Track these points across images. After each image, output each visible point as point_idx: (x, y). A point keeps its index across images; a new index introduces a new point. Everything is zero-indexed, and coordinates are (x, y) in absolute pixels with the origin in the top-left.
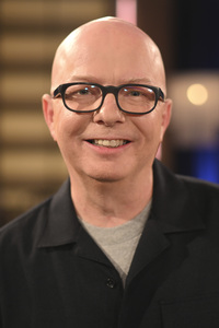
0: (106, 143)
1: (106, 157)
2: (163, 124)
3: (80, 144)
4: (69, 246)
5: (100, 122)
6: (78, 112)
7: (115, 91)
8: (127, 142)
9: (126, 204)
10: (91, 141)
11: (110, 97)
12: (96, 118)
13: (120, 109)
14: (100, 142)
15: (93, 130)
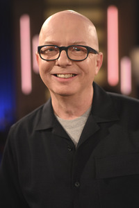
0: (62, 76)
1: (63, 83)
2: (98, 65)
3: (50, 77)
4: (50, 129)
5: (58, 65)
6: (47, 61)
7: (66, 49)
8: (75, 75)
9: (78, 107)
10: (56, 75)
11: (63, 52)
12: (56, 63)
13: (69, 58)
14: (60, 76)
15: (56, 69)
